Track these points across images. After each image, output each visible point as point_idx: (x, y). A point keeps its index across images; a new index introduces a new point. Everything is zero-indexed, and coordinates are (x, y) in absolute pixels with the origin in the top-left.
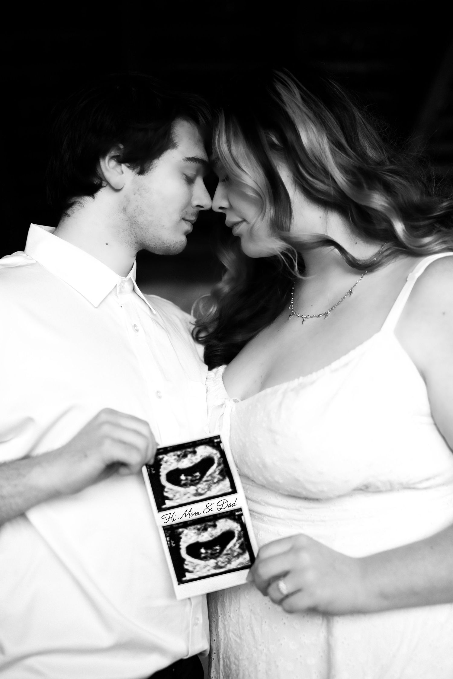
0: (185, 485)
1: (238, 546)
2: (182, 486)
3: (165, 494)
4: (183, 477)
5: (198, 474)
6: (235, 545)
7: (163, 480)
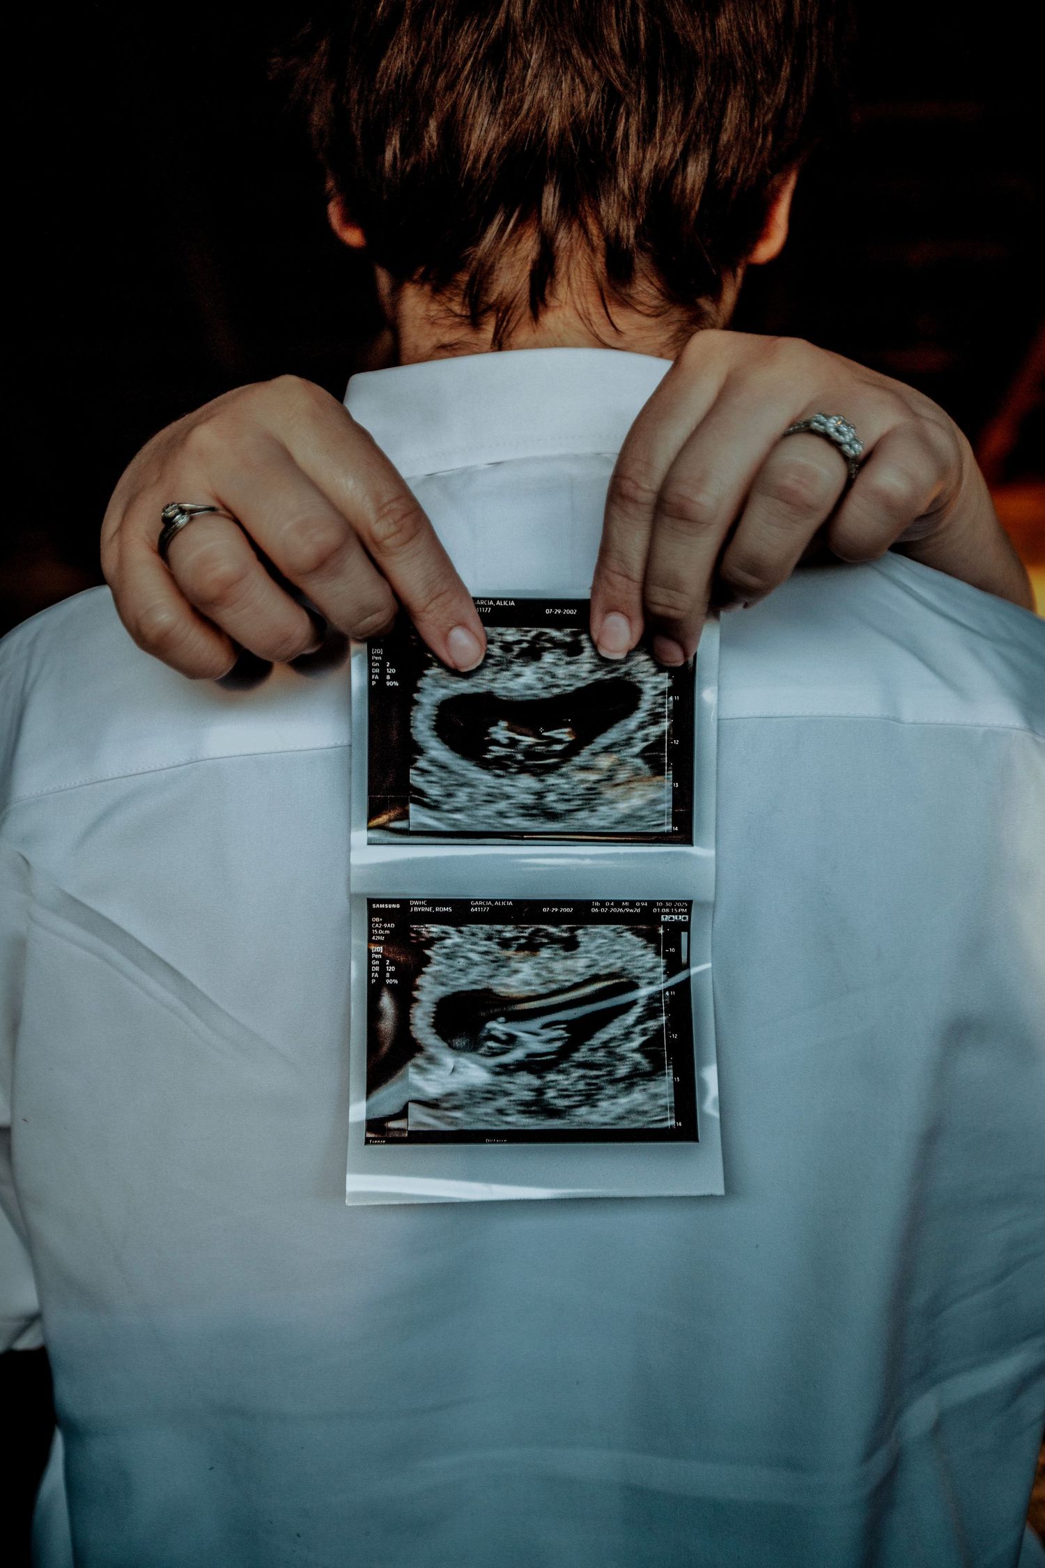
0: (499, 765)
1: (638, 1041)
2: (485, 765)
3: (416, 779)
4: (500, 732)
5: (564, 734)
6: (627, 1036)
7: (422, 725)
